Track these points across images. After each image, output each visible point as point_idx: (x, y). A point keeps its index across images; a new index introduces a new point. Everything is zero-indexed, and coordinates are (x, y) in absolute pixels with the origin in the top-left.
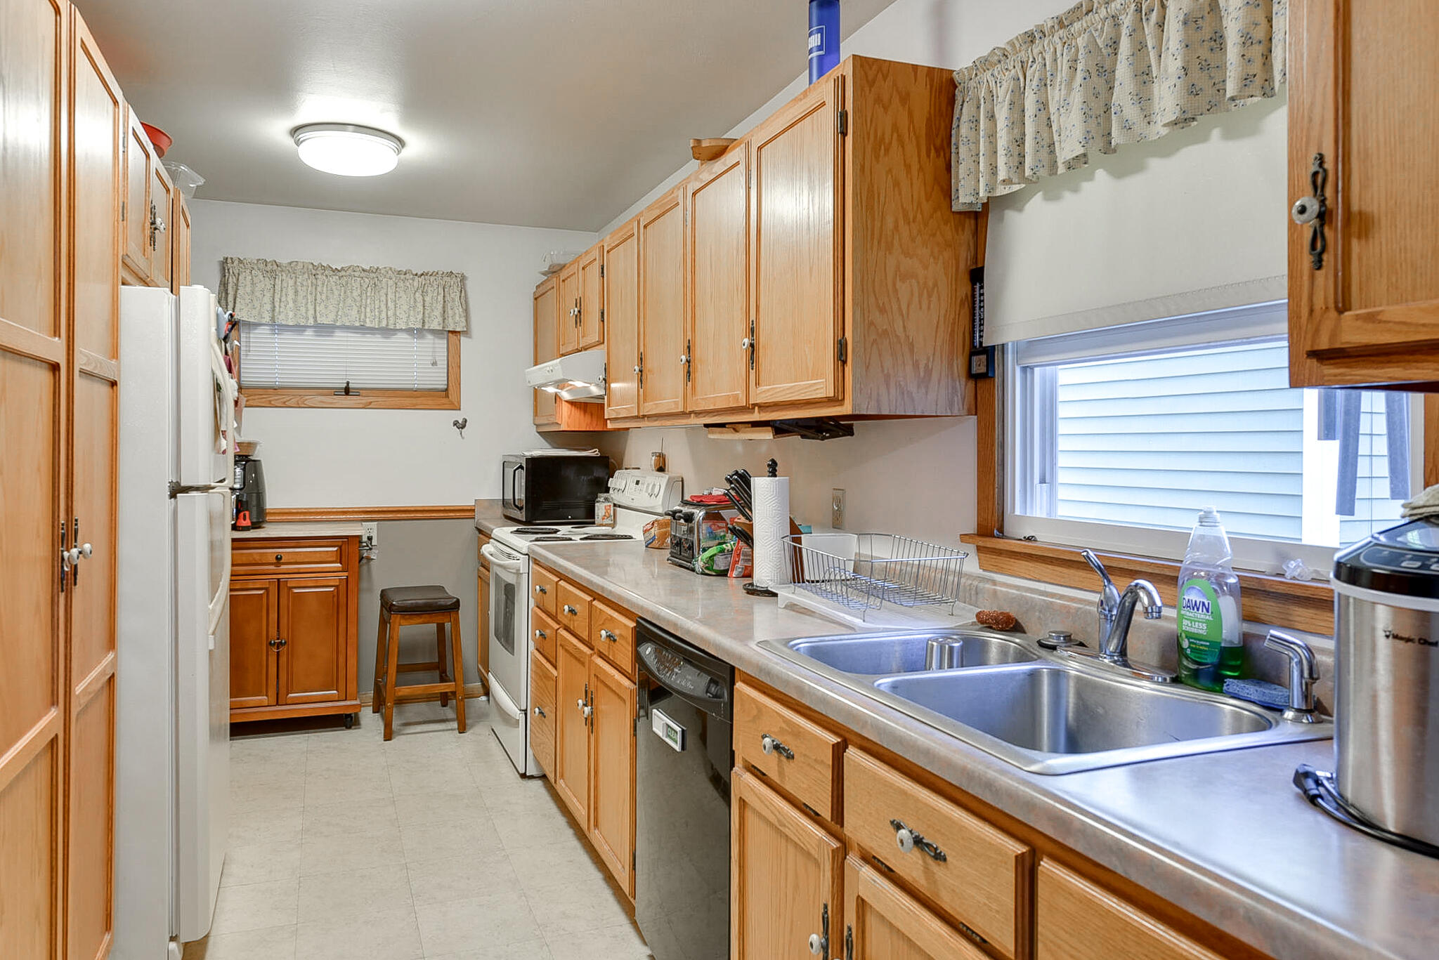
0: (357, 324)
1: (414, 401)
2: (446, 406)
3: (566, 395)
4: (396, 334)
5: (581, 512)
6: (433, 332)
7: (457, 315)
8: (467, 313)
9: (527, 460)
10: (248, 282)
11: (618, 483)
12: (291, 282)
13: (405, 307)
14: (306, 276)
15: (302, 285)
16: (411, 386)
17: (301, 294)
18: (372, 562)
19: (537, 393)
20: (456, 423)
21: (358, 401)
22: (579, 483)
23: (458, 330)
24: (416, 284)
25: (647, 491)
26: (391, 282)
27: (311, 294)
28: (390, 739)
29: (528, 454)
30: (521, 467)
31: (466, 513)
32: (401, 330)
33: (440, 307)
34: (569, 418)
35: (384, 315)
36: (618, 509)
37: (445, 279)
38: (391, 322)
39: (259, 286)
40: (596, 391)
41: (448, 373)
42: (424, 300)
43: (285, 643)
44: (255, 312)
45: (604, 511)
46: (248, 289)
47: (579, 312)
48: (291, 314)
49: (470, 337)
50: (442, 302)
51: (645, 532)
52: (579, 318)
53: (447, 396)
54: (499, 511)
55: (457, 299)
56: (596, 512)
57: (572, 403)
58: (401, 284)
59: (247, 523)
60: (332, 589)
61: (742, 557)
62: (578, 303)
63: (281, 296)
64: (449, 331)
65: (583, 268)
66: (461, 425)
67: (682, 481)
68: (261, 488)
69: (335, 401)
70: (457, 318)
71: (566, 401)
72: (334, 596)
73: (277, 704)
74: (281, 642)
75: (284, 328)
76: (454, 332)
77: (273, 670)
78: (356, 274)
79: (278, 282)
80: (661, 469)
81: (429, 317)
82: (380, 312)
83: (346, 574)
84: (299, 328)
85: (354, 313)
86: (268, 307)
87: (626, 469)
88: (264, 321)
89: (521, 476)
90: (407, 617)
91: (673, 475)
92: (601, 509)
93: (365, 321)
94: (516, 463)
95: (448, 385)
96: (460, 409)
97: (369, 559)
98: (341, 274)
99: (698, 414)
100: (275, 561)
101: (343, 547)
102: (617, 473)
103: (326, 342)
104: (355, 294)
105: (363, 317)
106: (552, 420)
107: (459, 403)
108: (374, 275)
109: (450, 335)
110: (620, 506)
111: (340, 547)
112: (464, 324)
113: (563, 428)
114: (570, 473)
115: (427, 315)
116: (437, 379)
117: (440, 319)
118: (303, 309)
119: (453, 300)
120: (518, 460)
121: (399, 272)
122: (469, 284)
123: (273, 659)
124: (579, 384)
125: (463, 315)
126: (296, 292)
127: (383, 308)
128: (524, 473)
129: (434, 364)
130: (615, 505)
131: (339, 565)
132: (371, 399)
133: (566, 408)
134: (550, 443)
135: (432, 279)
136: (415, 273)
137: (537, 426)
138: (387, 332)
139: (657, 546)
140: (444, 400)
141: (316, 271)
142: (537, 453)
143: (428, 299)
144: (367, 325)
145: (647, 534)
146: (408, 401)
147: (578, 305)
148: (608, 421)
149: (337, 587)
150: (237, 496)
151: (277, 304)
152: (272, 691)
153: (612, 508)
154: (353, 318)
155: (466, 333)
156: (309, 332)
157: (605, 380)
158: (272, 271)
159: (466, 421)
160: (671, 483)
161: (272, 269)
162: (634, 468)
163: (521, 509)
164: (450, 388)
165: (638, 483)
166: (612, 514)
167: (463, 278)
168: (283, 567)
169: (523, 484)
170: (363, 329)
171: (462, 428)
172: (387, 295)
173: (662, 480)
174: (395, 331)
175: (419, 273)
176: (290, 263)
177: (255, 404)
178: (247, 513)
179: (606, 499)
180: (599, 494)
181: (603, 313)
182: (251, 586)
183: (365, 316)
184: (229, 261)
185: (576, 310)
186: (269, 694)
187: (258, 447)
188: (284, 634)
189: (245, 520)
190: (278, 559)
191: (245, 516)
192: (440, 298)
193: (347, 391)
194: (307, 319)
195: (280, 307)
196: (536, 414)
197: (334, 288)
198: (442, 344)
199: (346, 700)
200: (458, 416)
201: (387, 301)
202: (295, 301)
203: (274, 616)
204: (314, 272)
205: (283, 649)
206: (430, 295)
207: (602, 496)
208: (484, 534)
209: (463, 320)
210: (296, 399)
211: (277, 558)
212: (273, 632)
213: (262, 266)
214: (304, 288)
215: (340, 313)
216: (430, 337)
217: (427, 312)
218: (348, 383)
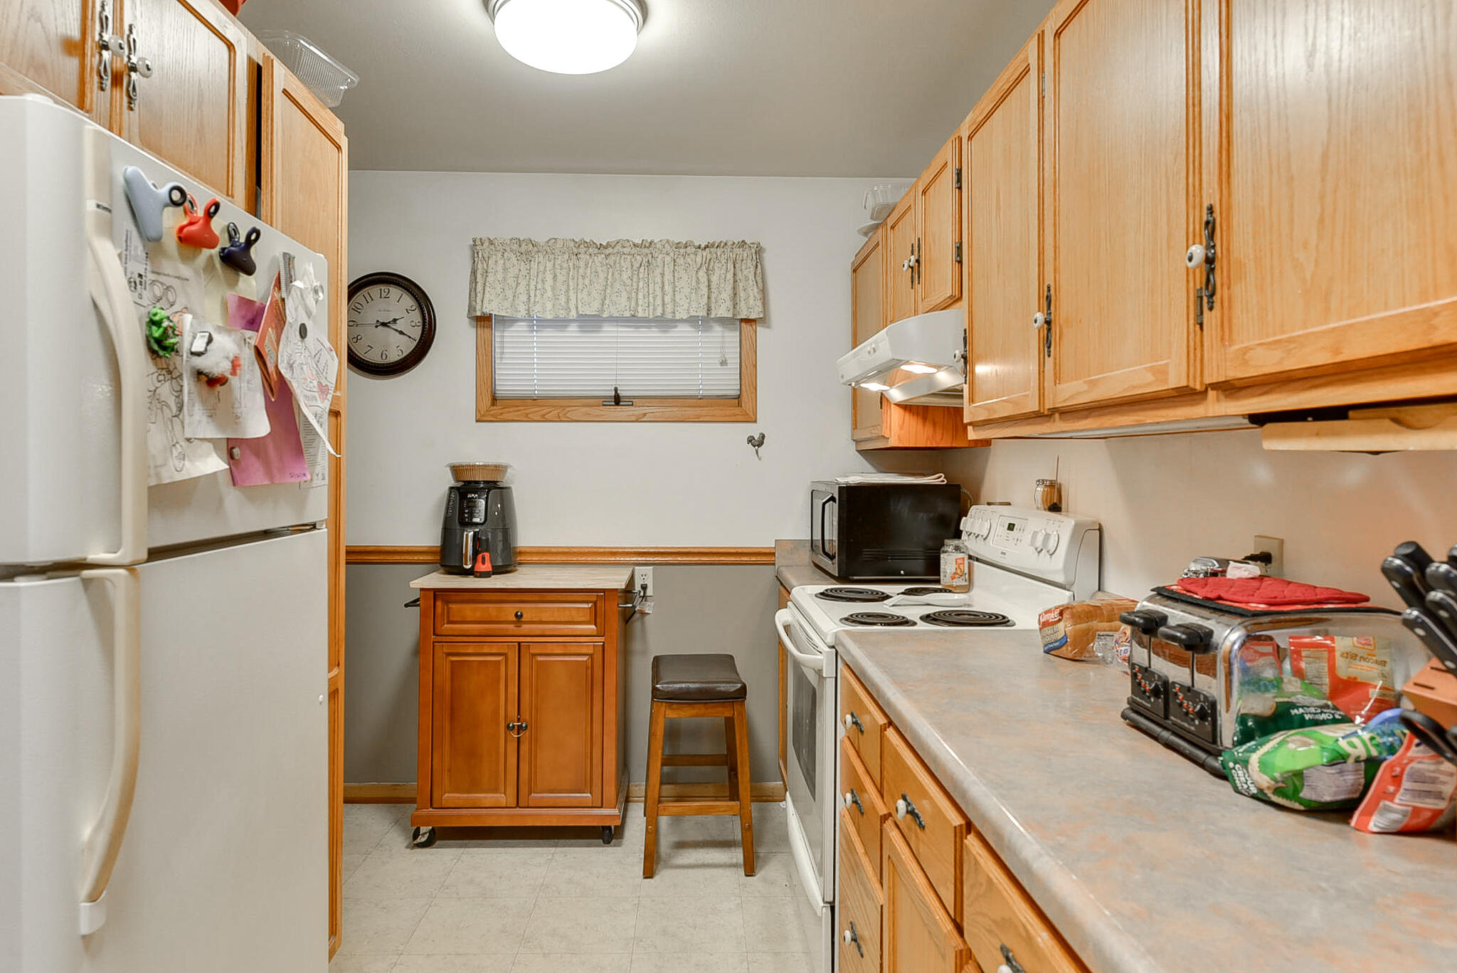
0: (627, 314)
1: (698, 411)
2: (741, 418)
3: (896, 395)
4: (675, 327)
5: (919, 565)
6: (722, 321)
7: (752, 298)
8: (764, 298)
9: (841, 489)
10: (500, 268)
11: (977, 525)
12: (549, 265)
13: (687, 291)
14: (566, 256)
15: (561, 268)
16: (696, 393)
17: (560, 278)
18: (647, 618)
19: (856, 395)
20: (751, 440)
21: (631, 413)
22: (914, 523)
23: (753, 316)
24: (699, 259)
25: (1032, 544)
26: (668, 259)
27: (573, 279)
28: (651, 877)
29: (843, 481)
30: (832, 499)
31: (763, 557)
32: (682, 321)
33: (729, 287)
34: (901, 428)
35: (659, 301)
36: (975, 563)
37: (737, 251)
38: (669, 308)
39: (513, 272)
40: (946, 379)
41: (740, 374)
42: (709, 281)
43: (526, 727)
44: (507, 304)
45: (954, 566)
46: (500, 276)
47: (918, 261)
48: (549, 305)
49: (769, 327)
50: (732, 281)
51: (1045, 625)
52: (916, 269)
53: (739, 405)
54: (805, 556)
55: (751, 276)
56: (942, 567)
57: (906, 407)
58: (680, 261)
59: (487, 567)
60: (585, 659)
61: (1406, 784)
62: (917, 248)
63: (537, 283)
64: (742, 320)
65: (924, 192)
66: (757, 442)
67: (1100, 530)
68: (508, 521)
69: (603, 413)
70: (752, 302)
71: (895, 404)
72: (587, 668)
73: (518, 805)
74: (521, 725)
75: (543, 323)
76: (747, 321)
77: (512, 761)
78: (626, 251)
79: (534, 265)
80: (1055, 508)
81: (716, 302)
82: (654, 298)
83: (602, 639)
84: (560, 323)
85: (623, 300)
86: (523, 298)
87: (989, 504)
88: (519, 316)
89: (833, 511)
90: (675, 706)
91: (1081, 518)
92: (949, 562)
93: (636, 310)
94: (826, 493)
95: (741, 390)
96: (755, 422)
97: (643, 614)
98: (607, 251)
99: (1230, 388)
100: (515, 619)
101: (598, 605)
102: (973, 510)
103: (590, 339)
104: (625, 276)
105: (633, 304)
106: (876, 432)
107: (755, 414)
108: (647, 251)
109: (743, 324)
110: (977, 560)
111: (595, 603)
112: (760, 309)
113: (893, 443)
114: (903, 508)
115: (713, 300)
116: (728, 383)
117: (729, 303)
118: (563, 299)
119: (747, 279)
120: (829, 489)
121: (678, 245)
122: (767, 257)
123: (512, 747)
124: (918, 369)
125: (758, 297)
126: (555, 277)
127: (659, 293)
128: (836, 505)
129: (724, 363)
130: (970, 557)
131: (594, 627)
132: (646, 410)
133: (896, 415)
134: (875, 467)
135: (719, 251)
136: (697, 244)
137: (857, 442)
138: (664, 323)
139: (1070, 656)
140: (737, 411)
141: (581, 248)
142: (854, 480)
143: (714, 279)
144: (640, 315)
145: (1048, 630)
146: (690, 412)
147: (916, 253)
148: (970, 428)
149: (591, 656)
150: (475, 533)
151: (532, 294)
152: (512, 790)
153: (966, 562)
154: (620, 306)
155: (763, 320)
156: (573, 328)
157: (964, 357)
158: (528, 253)
159: (763, 437)
160: (1080, 533)
161: (526, 250)
162: (1001, 504)
163: (832, 558)
164: (744, 394)
165: (1011, 527)
166: (966, 571)
167: (759, 251)
168: (524, 626)
169: (836, 523)
170: (633, 320)
171: (759, 446)
172: (663, 275)
173: (1062, 527)
174: (673, 322)
175: (703, 246)
176: (548, 242)
177: (510, 418)
178: (487, 555)
179: (957, 549)
180: (947, 541)
181: (959, 249)
182: (486, 650)
183: (637, 304)
184: (478, 242)
185: (913, 258)
186: (508, 793)
187: (509, 470)
188: (526, 715)
189: (483, 563)
190: (519, 617)
191: (483, 558)
192: (730, 276)
193: (617, 400)
194: (568, 309)
195: (535, 296)
196: (855, 426)
197: (599, 269)
198: (732, 337)
199: (602, 807)
200: (754, 430)
201: (663, 282)
202: (553, 289)
203: (514, 689)
204: (575, 250)
205: (525, 735)
206: (717, 272)
207: (950, 544)
208: (782, 594)
209: (759, 303)
210: (558, 411)
211: (516, 615)
212: (513, 711)
213: (515, 247)
214: (564, 272)
215: (607, 302)
216: (718, 328)
217: (713, 296)
218: (616, 390)
